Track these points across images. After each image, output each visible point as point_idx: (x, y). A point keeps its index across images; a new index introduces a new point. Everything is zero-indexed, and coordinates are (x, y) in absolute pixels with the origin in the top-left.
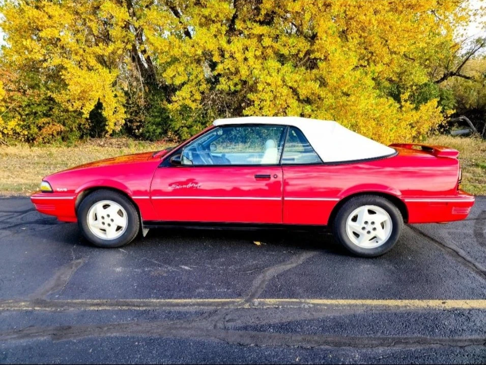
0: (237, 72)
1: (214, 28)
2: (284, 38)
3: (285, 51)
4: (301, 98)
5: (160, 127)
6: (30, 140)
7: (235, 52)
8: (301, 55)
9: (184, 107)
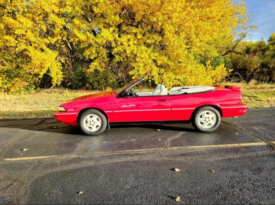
0: (125, 51)
1: (111, 29)
2: (148, 35)
3: (149, 41)
5: (81, 81)
6: (8, 91)
7: (123, 42)
8: (157, 43)
9: (96, 71)
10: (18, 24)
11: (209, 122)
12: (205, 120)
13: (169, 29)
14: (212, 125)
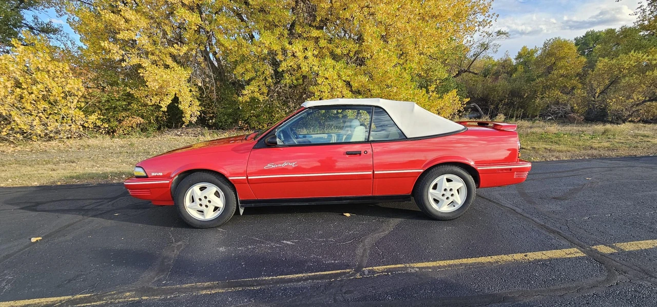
0: (299, 67)
1: (277, 31)
2: (336, 41)
3: (338, 51)
4: (353, 89)
5: (231, 117)
6: (111, 132)
7: (296, 52)
8: (352, 54)
9: (253, 99)
10: (123, 21)
11: (451, 199)
12: (443, 195)
13: (371, 31)
14: (457, 204)
